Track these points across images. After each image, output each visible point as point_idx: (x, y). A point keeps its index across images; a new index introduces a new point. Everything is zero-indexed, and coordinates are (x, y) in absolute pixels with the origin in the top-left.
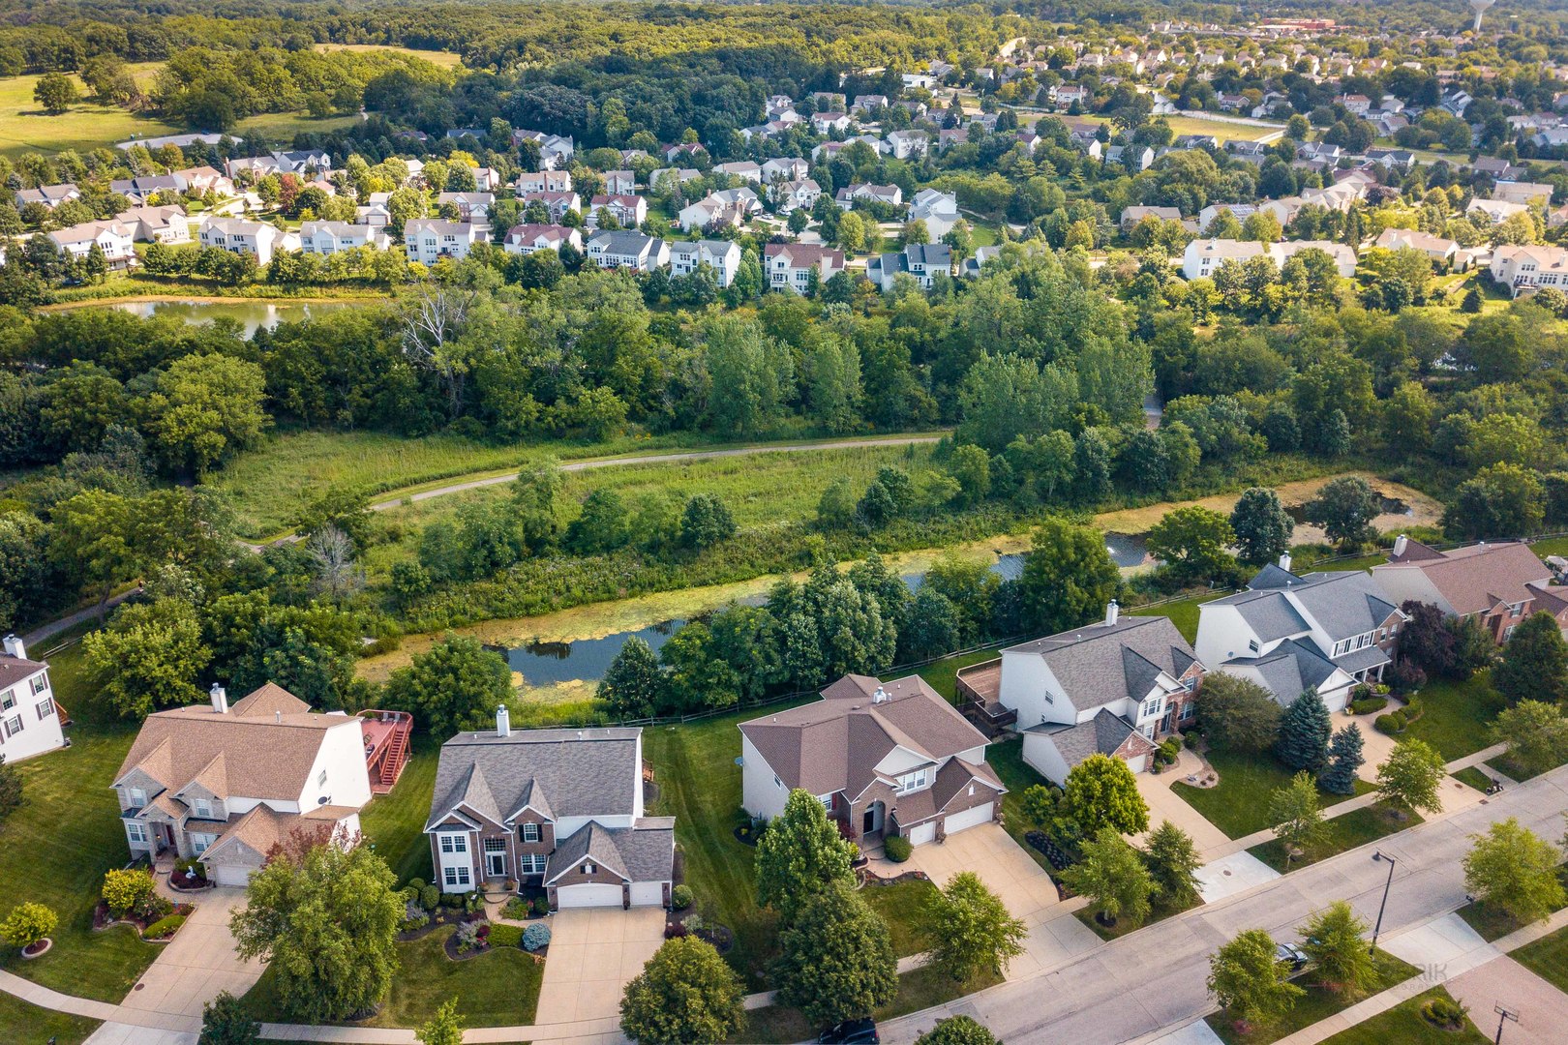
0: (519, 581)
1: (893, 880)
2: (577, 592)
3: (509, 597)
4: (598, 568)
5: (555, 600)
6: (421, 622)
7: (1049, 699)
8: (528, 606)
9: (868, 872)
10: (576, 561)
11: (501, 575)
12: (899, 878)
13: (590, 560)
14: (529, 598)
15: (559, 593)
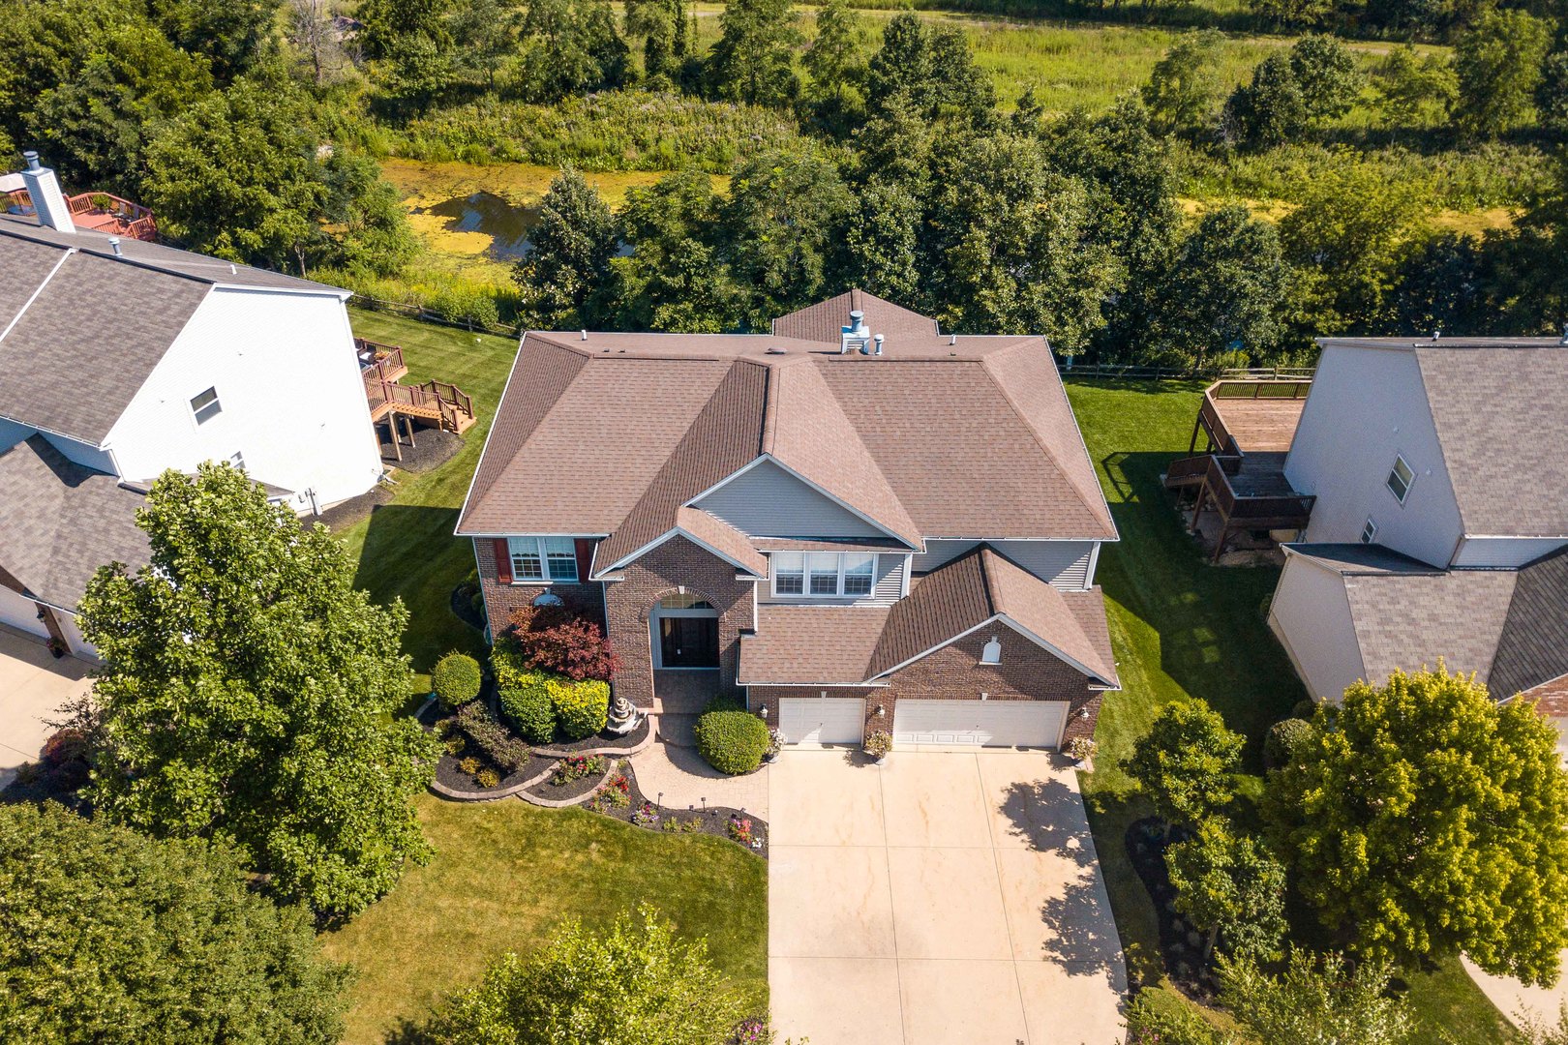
0: (592, 115)
1: (666, 814)
2: (667, 148)
3: (564, 135)
4: (719, 119)
5: (632, 154)
6: (420, 141)
7: (1396, 485)
8: (584, 153)
9: (626, 769)
10: (695, 102)
11: (572, 102)
12: (686, 816)
13: (715, 106)
14: (590, 141)
15: (642, 146)
